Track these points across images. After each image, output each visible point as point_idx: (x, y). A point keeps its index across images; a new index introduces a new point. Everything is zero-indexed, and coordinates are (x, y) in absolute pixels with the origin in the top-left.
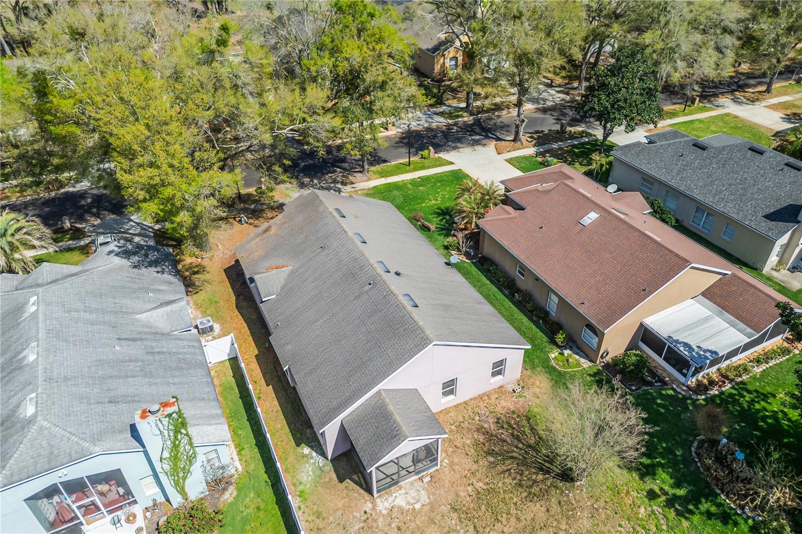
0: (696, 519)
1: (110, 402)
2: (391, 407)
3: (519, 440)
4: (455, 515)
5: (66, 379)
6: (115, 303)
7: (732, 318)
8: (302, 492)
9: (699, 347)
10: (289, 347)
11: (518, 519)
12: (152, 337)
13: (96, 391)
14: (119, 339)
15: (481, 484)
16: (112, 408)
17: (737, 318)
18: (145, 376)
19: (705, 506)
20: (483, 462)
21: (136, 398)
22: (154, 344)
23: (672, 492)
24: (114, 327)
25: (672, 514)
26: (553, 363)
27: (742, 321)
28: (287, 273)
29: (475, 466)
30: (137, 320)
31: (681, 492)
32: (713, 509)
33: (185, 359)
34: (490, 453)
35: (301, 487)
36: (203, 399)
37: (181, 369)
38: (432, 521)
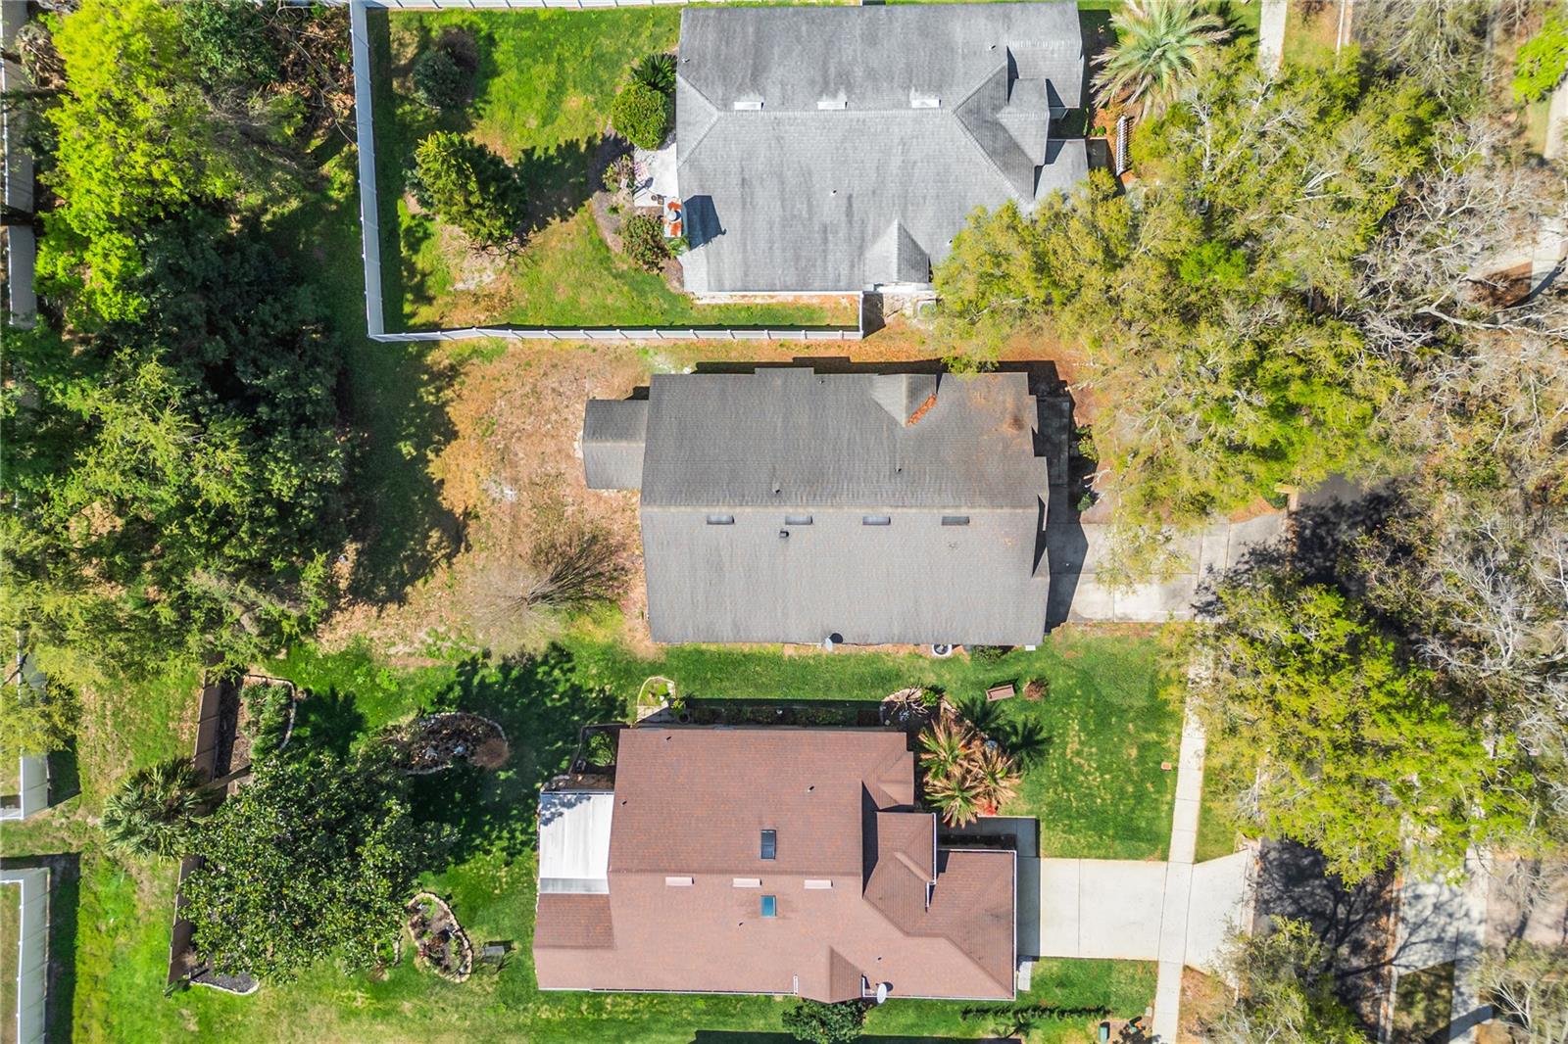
0: (452, 676)
1: (743, 180)
2: (624, 444)
3: (592, 576)
4: (553, 472)
5: (779, 139)
6: (925, 198)
7: (573, 891)
8: (647, 352)
9: (561, 814)
10: (779, 382)
11: (527, 526)
12: (856, 232)
13: (760, 167)
14: (850, 197)
15: (569, 512)
16: (735, 180)
17: (569, 896)
18: (784, 218)
19: (458, 690)
20: (587, 528)
21: (748, 206)
22: (841, 235)
23: (481, 674)
24: (874, 192)
25: (467, 658)
26: (661, 678)
27: (563, 895)
28: (898, 418)
29: (587, 518)
30: (889, 222)
31: (476, 681)
32: (451, 696)
33: (814, 266)
34: (594, 539)
35: (651, 352)
36: (746, 275)
37: (797, 259)
38: (559, 451)
